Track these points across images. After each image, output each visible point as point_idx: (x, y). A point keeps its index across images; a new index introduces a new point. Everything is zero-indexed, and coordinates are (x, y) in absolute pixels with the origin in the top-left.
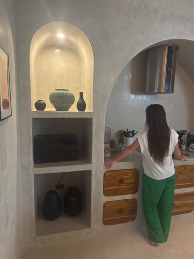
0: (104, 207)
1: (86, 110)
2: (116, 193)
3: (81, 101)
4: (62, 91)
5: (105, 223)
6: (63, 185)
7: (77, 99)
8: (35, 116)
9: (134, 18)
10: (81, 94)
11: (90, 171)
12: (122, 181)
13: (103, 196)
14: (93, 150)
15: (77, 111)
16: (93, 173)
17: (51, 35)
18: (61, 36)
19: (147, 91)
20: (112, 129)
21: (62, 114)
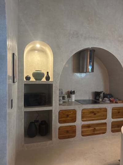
0: (59, 129)
1: (50, 80)
2: (65, 122)
3: (47, 76)
4: (38, 71)
5: (60, 138)
6: (38, 120)
7: (46, 75)
8: (26, 83)
9: (72, 38)
10: (48, 73)
11: (52, 110)
12: (68, 116)
13: (58, 123)
14: (53, 100)
15: (46, 80)
16: (53, 111)
17: (33, 45)
18: (38, 46)
19: (81, 71)
20: (63, 90)
21: (38, 82)
